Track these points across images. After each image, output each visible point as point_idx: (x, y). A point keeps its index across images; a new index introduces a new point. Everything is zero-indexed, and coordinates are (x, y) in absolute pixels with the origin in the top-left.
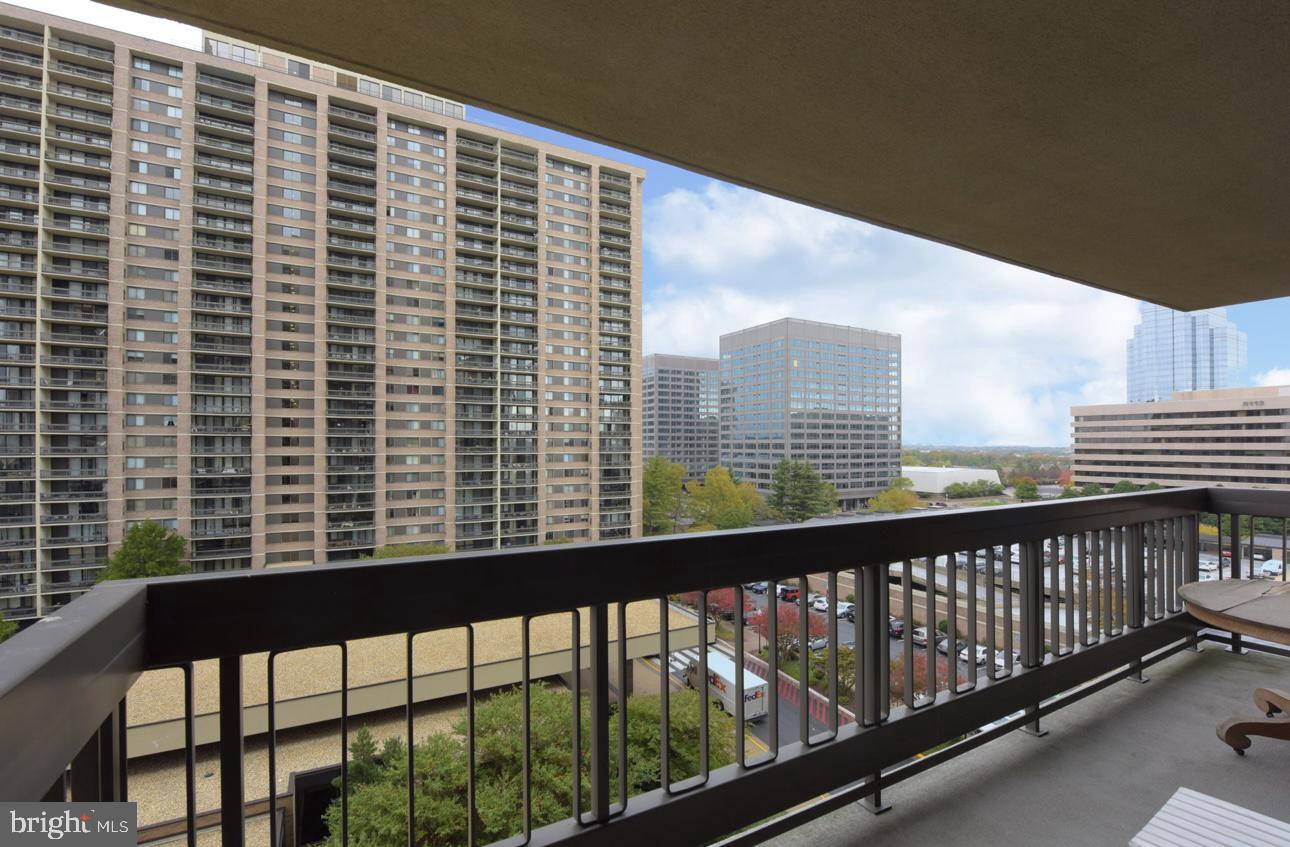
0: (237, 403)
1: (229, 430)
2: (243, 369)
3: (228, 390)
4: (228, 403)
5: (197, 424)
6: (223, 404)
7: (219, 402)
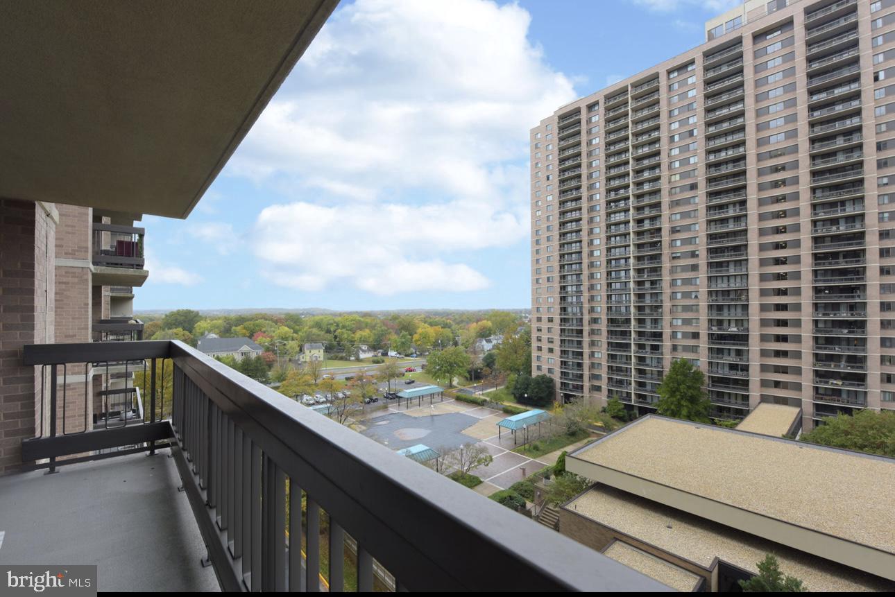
0: (738, 279)
1: (732, 300)
2: (742, 255)
3: (732, 271)
4: (732, 280)
5: (711, 296)
6: (728, 281)
7: (725, 280)
